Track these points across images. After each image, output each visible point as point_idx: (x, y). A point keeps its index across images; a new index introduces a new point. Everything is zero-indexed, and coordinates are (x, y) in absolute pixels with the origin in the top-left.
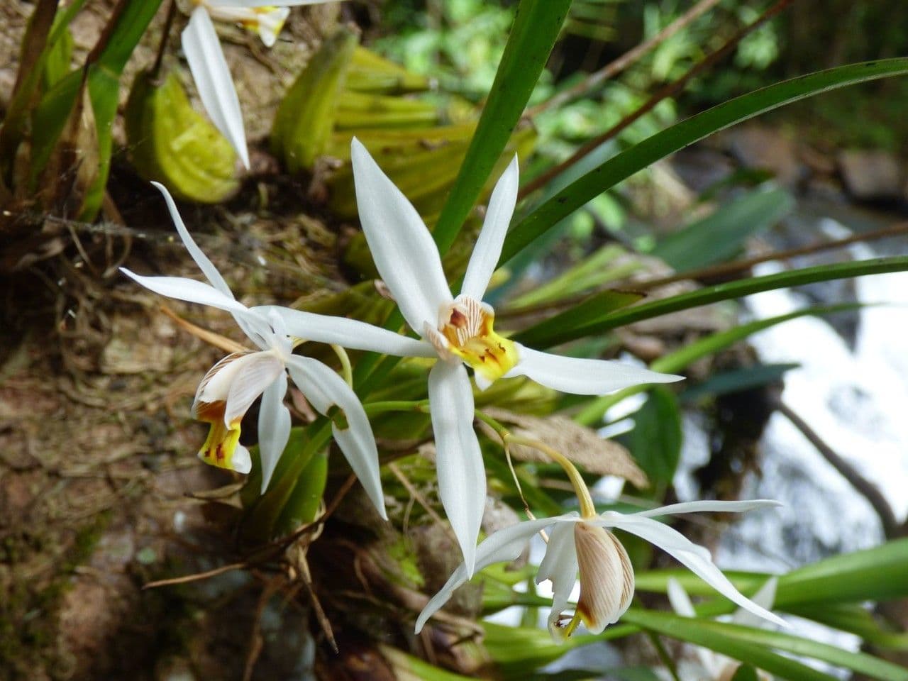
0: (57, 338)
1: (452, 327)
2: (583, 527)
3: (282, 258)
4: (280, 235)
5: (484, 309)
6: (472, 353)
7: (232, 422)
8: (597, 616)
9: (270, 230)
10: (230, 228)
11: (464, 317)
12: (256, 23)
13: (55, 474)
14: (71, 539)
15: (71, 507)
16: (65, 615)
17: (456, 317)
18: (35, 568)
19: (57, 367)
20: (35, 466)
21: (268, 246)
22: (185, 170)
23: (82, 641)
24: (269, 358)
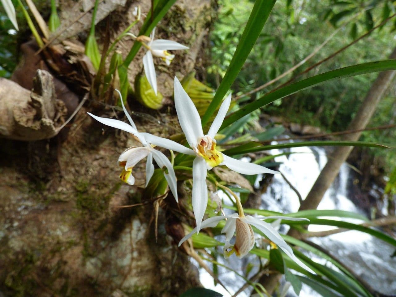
0: (116, 138)
1: (201, 146)
2: (239, 220)
3: (172, 125)
4: (172, 120)
5: (213, 141)
6: (207, 156)
7: (128, 169)
8: (240, 252)
9: (170, 118)
10: (160, 117)
11: (206, 143)
12: (165, 58)
13: (112, 170)
14: (114, 185)
15: (115, 178)
16: (111, 203)
17: (203, 142)
18: (105, 191)
19: (116, 145)
20: (107, 167)
21: (169, 122)
22: (148, 100)
23: (115, 209)
24: (144, 149)
